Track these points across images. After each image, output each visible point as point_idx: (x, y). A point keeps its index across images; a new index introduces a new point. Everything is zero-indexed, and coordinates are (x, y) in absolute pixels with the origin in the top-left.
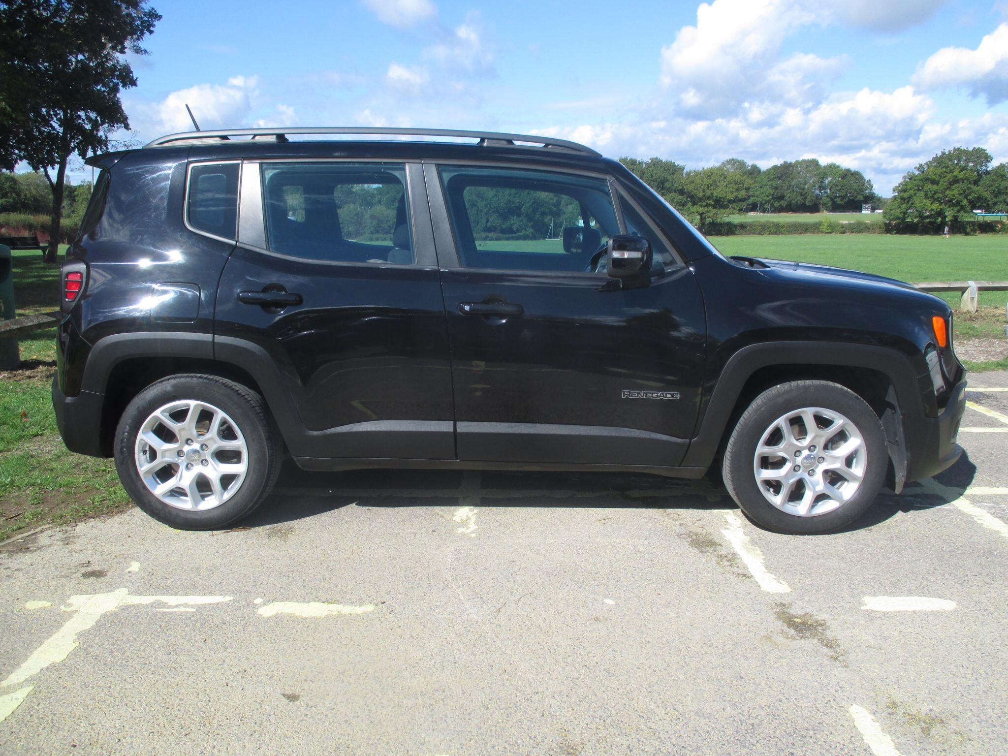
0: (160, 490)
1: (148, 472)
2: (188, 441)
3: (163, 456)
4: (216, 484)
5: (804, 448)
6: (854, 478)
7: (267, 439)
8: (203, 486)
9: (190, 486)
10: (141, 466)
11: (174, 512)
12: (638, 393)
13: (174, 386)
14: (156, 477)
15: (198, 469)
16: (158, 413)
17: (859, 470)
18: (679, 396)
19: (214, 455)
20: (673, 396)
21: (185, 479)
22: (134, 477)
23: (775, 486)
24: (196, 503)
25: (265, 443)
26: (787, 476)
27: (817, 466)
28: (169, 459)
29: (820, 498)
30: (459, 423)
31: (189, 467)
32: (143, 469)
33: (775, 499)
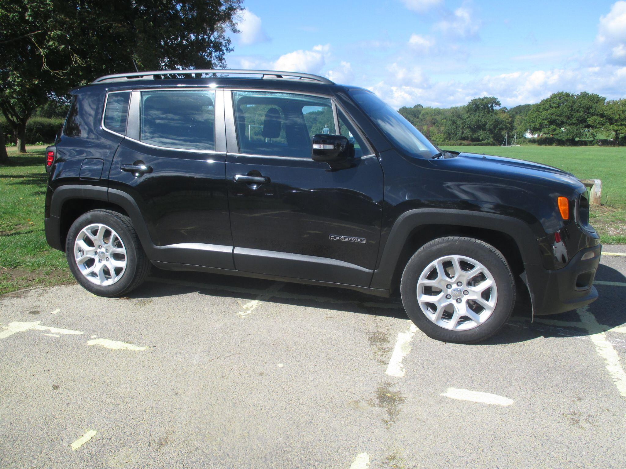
0: (85, 272)
1: (80, 262)
2: (100, 247)
3: (87, 254)
4: (112, 272)
5: (453, 283)
6: (489, 308)
7: (136, 249)
8: (106, 272)
9: (99, 272)
10: (77, 258)
11: (92, 285)
12: (340, 237)
13: (92, 216)
14: (85, 265)
15: (104, 262)
16: (84, 230)
17: (492, 303)
18: (365, 241)
19: (112, 256)
20: (361, 240)
21: (97, 267)
22: (73, 264)
23: (433, 307)
24: (102, 281)
25: (135, 251)
26: (439, 301)
27: (463, 297)
28: (91, 256)
29: (464, 319)
30: (236, 248)
31: (100, 261)
32: (78, 260)
33: (432, 316)
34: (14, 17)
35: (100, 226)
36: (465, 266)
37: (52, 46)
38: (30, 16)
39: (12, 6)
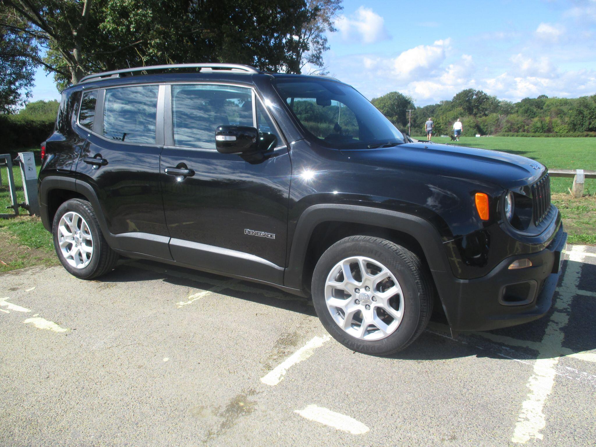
0: (65, 254)
1: (62, 246)
2: (75, 233)
3: (66, 239)
4: (84, 256)
5: (361, 287)
6: (397, 319)
7: (99, 236)
9: (75, 255)
10: (61, 241)
11: (71, 267)
12: (253, 232)
13: (68, 205)
14: (68, 248)
15: (79, 247)
16: (64, 217)
17: (398, 314)
18: (275, 237)
19: (85, 241)
20: (271, 236)
21: (74, 252)
22: (58, 247)
23: (340, 311)
24: (77, 264)
25: (98, 238)
26: (346, 306)
27: (371, 303)
28: (69, 241)
29: (372, 328)
30: (172, 239)
31: (76, 246)
32: (61, 244)
33: (340, 322)
34: (122, 29)
35: (74, 213)
36: (374, 270)
37: (152, 53)
38: (134, 28)
39: (121, 20)
